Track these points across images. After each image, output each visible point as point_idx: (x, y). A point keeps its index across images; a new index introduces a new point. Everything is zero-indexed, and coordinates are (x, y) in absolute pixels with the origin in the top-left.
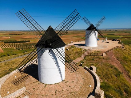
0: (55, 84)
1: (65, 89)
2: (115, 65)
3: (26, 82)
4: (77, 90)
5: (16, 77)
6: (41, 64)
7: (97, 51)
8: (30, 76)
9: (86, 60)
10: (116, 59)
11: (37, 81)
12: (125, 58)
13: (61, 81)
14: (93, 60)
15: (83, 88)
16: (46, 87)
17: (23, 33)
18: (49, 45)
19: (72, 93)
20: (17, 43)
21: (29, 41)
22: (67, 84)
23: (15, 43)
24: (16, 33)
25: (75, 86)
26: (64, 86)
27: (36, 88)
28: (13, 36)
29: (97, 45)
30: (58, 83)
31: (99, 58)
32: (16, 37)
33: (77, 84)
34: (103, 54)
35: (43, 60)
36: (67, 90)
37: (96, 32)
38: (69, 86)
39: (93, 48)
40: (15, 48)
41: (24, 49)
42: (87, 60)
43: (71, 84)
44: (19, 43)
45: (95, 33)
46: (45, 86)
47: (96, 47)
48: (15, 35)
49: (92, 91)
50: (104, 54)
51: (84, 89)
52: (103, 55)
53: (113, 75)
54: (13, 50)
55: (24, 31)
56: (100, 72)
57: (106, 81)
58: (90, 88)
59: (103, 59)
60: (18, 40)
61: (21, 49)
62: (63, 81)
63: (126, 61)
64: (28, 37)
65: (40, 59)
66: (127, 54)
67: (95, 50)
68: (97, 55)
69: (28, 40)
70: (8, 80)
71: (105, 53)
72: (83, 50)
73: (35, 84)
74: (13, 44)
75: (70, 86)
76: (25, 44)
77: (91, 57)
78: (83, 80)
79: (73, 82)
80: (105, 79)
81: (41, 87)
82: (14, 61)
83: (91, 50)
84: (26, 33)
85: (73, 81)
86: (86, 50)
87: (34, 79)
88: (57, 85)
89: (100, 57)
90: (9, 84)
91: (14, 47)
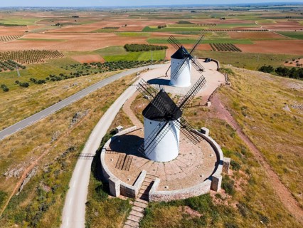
0: (173, 160)
2: (225, 119)
3: (135, 165)
10: (225, 110)
11: (148, 160)
13: (177, 155)
14: (195, 114)
15: (205, 159)
22: (186, 157)
25: (196, 158)
26: (185, 161)
27: (156, 169)
30: (176, 159)
31: (203, 111)
33: (197, 155)
46: (164, 165)
49: (216, 161)
50: (210, 104)
52: (207, 105)
53: (229, 136)
57: (223, 145)
59: (209, 111)
68: (198, 106)
71: (209, 100)
72: (173, 97)
73: (149, 164)
75: (191, 159)
77: (191, 109)
79: (191, 154)
81: (160, 166)
86: (178, 97)
89: (204, 107)
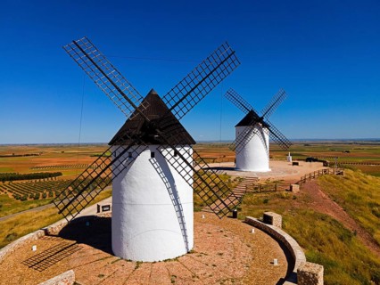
0: (165, 261)
1: (202, 271)
2: (329, 214)
3: (71, 262)
4: (239, 274)
5: (35, 248)
6: (125, 196)
7: (272, 180)
8: (83, 245)
9: (245, 203)
10: (329, 200)
11: (109, 255)
12: (353, 196)
13: (185, 252)
14: (266, 202)
15: (254, 268)
16: (139, 269)
17: (41, 150)
18: (153, 138)
19: (224, 281)
20: (19, 182)
21: (60, 174)
22: (205, 259)
23: (14, 182)
24: (18, 151)
25: (228, 265)
26: (197, 265)
27: (108, 274)
28: (10, 159)
29: (270, 167)
30: (176, 259)
31: (283, 198)
32: (17, 164)
33: (234, 258)
34: (291, 187)
35: (131, 183)
36: (208, 274)
37: (265, 130)
38: (210, 265)
39: (261, 174)
40: (10, 195)
41: (40, 198)
42: (249, 203)
43: (217, 260)
44: (24, 182)
45: (262, 133)
46: (137, 267)
47: (269, 173)
48: (14, 156)
49: (283, 275)
50: (296, 188)
51: (259, 270)
52: (291, 190)
54: (5, 201)
55: (45, 146)
56: (294, 229)
58: (277, 267)
59: (295, 198)
60: (22, 173)
61: (31, 197)
62: (188, 253)
63: (357, 204)
64: (55, 162)
65: (123, 182)
66: (355, 188)
67: (267, 178)
68: (275, 191)
69: (56, 171)
70: (11, 257)
71: (297, 184)
72: (232, 179)
73: (103, 263)
74: (7, 182)
75: (214, 263)
76: (44, 183)
77: (259, 195)
78: (250, 249)
79: (221, 254)
80: (310, 246)
81: (123, 270)
82: (18, 220)
83: (256, 179)
84: (49, 151)
85: (221, 252)
86: (241, 180)
87: (97, 251)
88: (174, 263)
89: (284, 193)
90: (15, 266)
91: (8, 193)
